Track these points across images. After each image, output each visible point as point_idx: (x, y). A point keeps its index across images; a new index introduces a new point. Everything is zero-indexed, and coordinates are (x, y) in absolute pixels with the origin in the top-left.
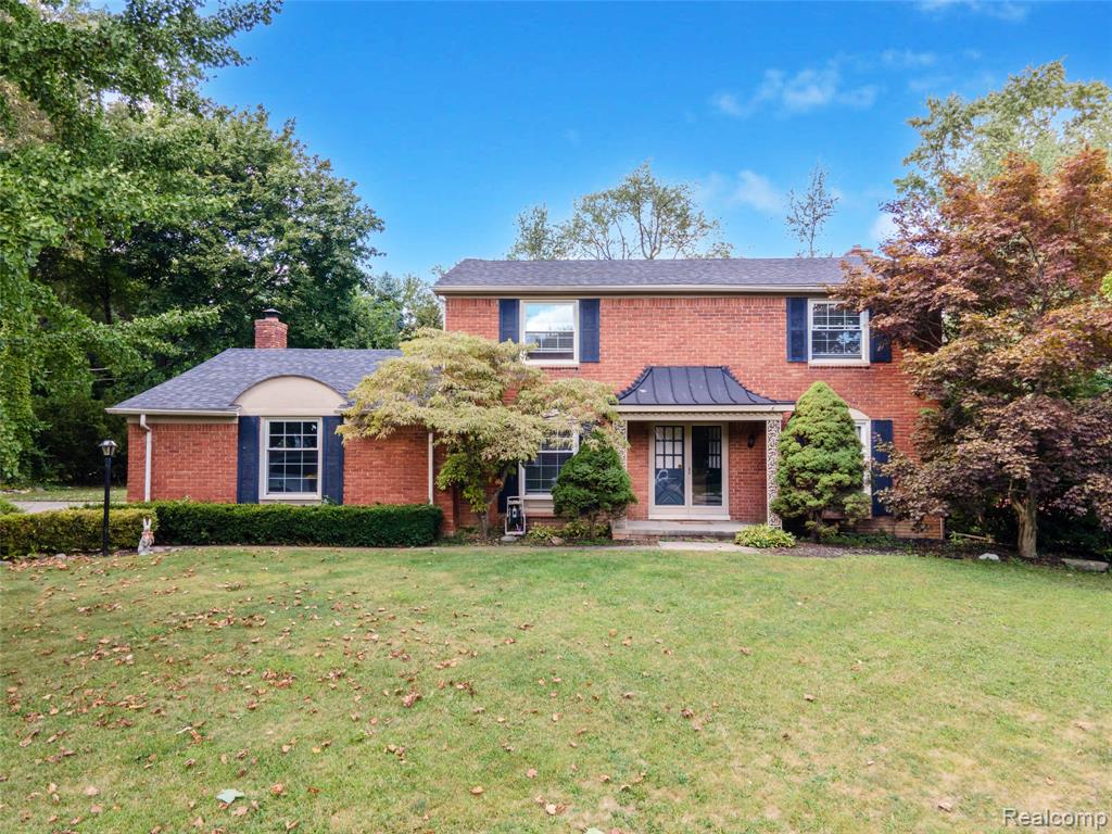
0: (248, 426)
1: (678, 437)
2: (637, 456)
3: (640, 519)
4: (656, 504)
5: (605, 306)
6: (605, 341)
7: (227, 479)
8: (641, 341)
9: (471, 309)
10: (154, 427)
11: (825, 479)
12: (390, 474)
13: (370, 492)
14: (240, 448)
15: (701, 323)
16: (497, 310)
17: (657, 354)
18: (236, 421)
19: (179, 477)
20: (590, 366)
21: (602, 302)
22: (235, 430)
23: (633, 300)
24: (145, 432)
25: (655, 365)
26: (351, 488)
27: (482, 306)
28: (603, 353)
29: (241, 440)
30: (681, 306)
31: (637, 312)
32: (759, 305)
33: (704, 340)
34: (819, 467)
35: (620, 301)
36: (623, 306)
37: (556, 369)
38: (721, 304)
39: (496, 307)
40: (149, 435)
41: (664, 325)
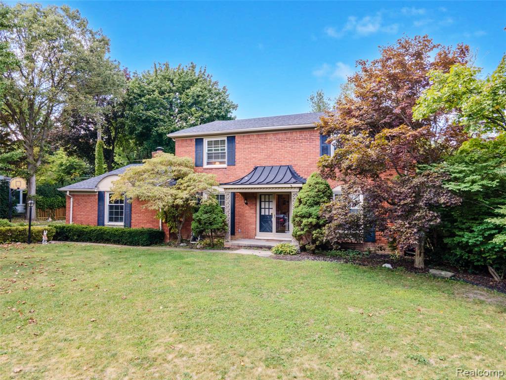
0: (101, 195)
1: (267, 200)
2: (251, 209)
3: (252, 238)
4: (260, 232)
5: (237, 139)
6: (238, 155)
7: (94, 216)
8: (253, 155)
9: (185, 144)
10: (73, 196)
11: (305, 221)
12: (147, 215)
13: (140, 223)
14: (98, 204)
15: (279, 145)
16: (195, 144)
17: (260, 160)
18: (97, 193)
19: (81, 215)
20: (232, 167)
21: (236, 137)
22: (97, 197)
23: (249, 135)
24: (70, 198)
25: (259, 166)
26: (134, 221)
27: (189, 142)
28: (237, 161)
29: (99, 201)
30: (270, 137)
31: (251, 141)
32: (306, 134)
33: (281, 153)
34: (303, 215)
35: (244, 136)
36: (245, 138)
37: (218, 169)
38: (289, 135)
39: (194, 142)
40: (72, 198)
41: (263, 147)
